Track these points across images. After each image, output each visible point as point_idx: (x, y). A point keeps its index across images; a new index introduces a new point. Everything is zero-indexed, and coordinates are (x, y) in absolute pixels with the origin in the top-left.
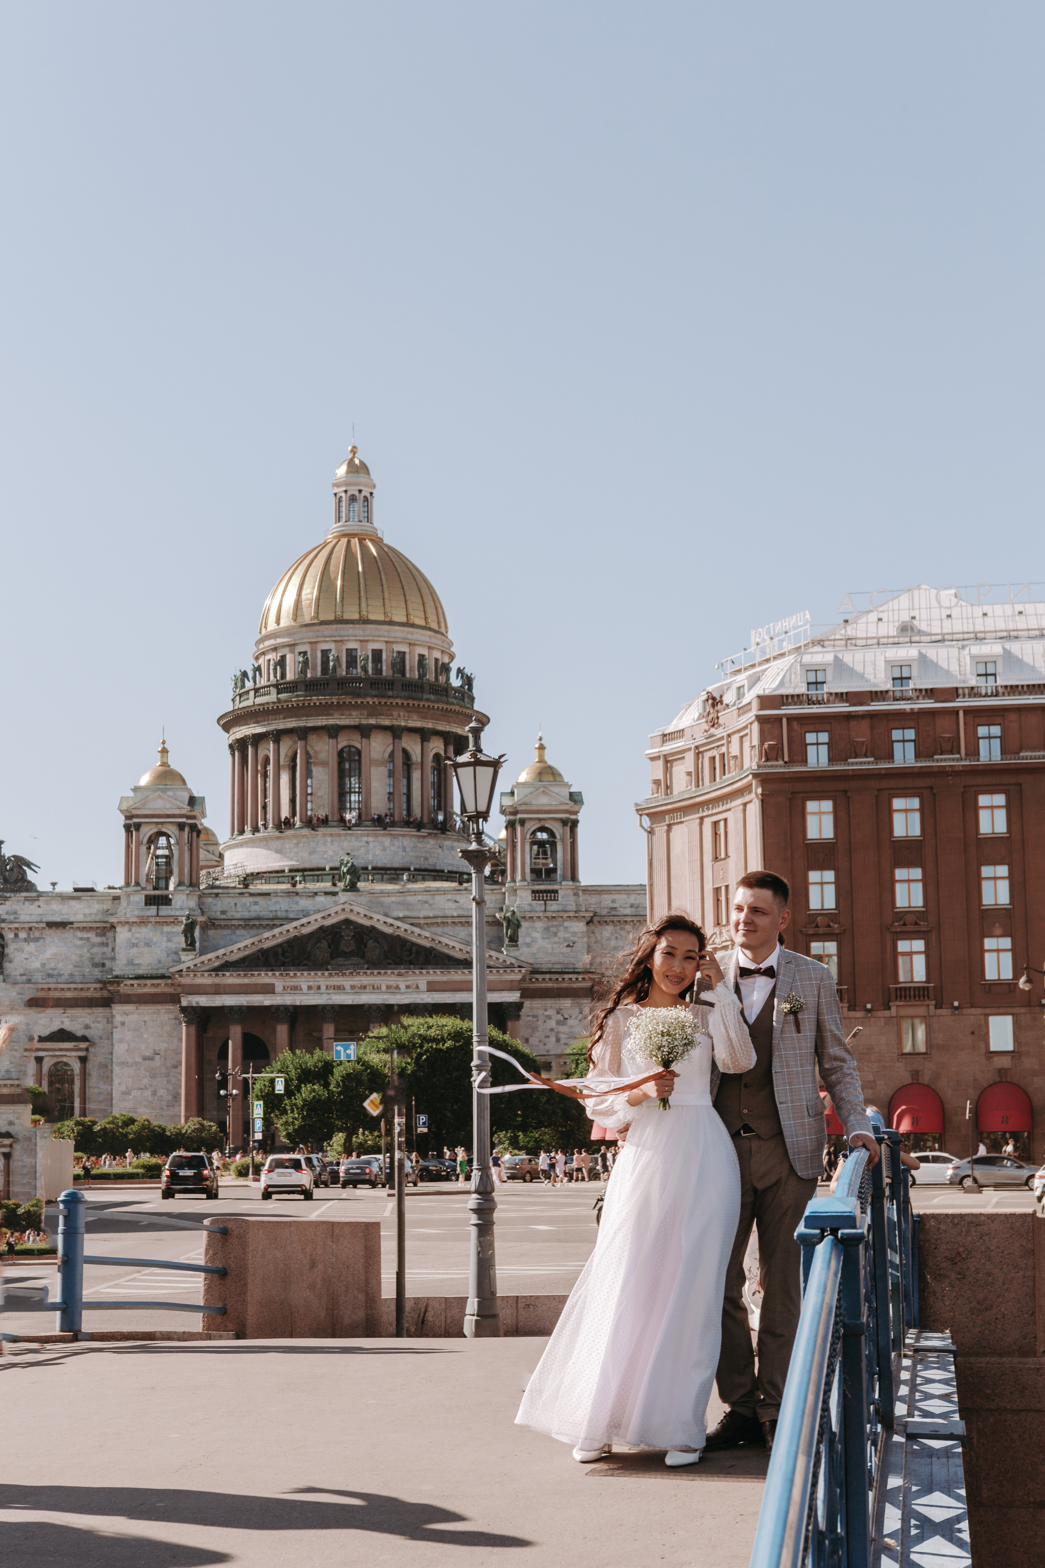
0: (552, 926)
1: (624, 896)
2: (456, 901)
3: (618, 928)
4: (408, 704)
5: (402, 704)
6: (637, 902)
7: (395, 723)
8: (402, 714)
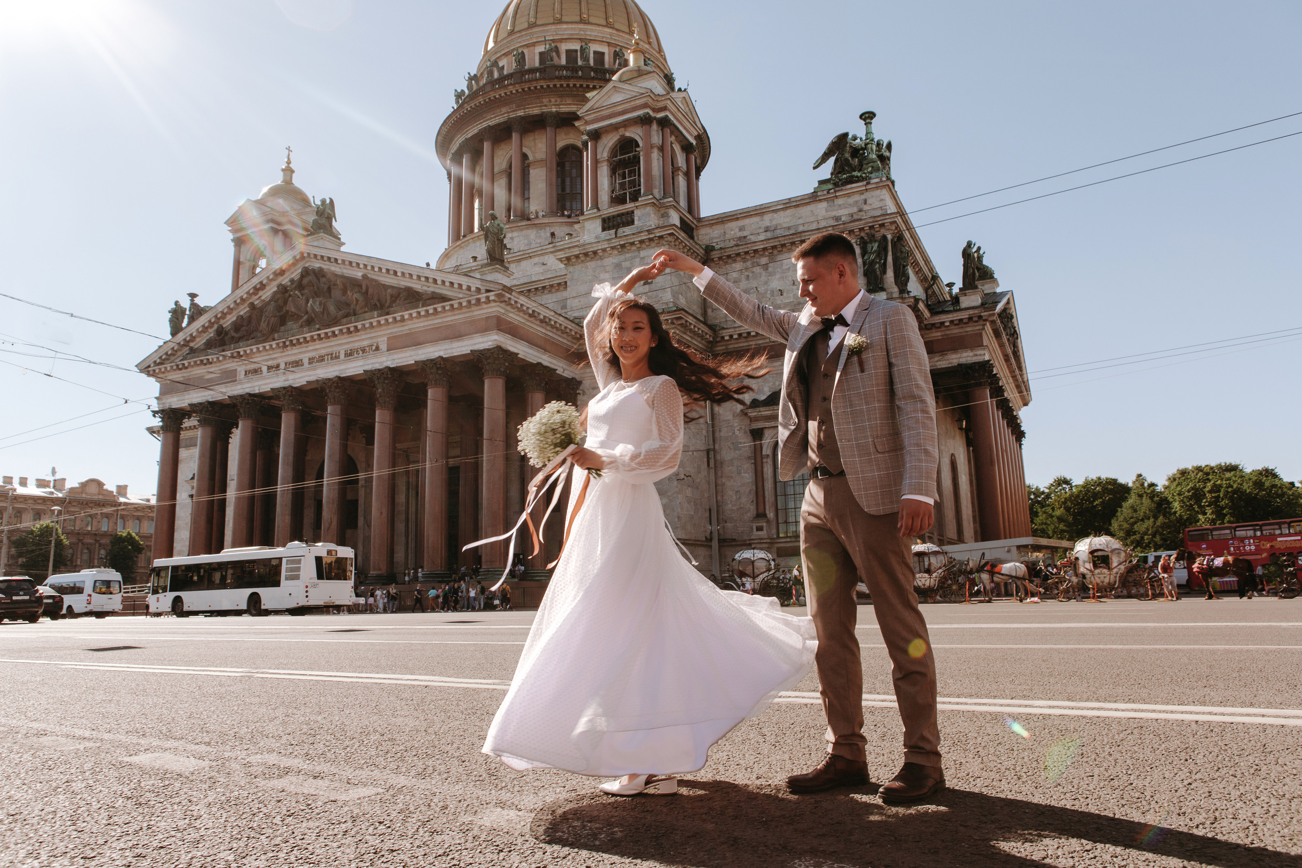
0: (625, 260)
1: (756, 219)
2: (544, 264)
3: (749, 264)
4: (555, 86)
5: (548, 86)
6: (774, 223)
7: (545, 110)
8: (553, 100)
